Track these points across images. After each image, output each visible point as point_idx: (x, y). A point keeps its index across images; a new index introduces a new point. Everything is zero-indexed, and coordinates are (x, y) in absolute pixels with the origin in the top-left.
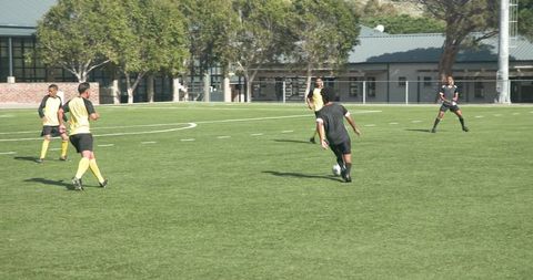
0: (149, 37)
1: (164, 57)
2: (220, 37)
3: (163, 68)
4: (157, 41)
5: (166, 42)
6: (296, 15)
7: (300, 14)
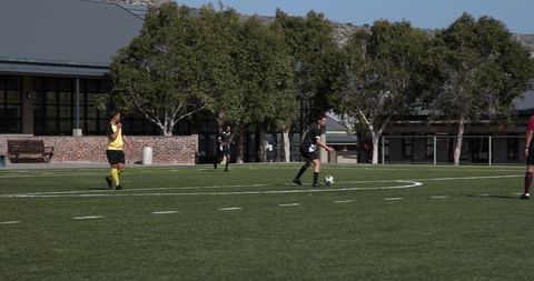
0: (250, 78)
1: (269, 105)
2: (339, 79)
3: (267, 119)
4: (260, 84)
5: (272, 86)
6: (446, 50)
7: (452, 48)
